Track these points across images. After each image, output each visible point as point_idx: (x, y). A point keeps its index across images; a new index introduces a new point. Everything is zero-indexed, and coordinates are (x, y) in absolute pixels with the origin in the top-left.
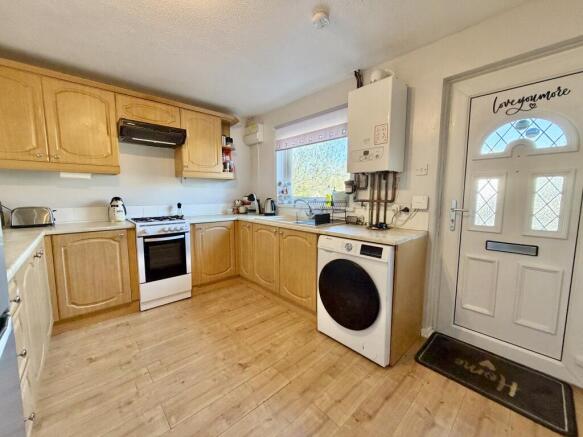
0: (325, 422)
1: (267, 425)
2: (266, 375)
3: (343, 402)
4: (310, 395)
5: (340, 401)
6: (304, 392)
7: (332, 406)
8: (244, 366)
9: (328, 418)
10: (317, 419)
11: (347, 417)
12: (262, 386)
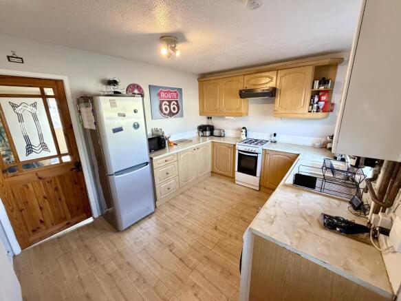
0: (190, 268)
1: (187, 245)
2: (213, 238)
3: (204, 279)
4: (205, 261)
5: (204, 277)
6: (206, 257)
7: (200, 273)
8: (216, 228)
9: (192, 270)
10: (192, 264)
11: (194, 280)
12: (206, 239)
